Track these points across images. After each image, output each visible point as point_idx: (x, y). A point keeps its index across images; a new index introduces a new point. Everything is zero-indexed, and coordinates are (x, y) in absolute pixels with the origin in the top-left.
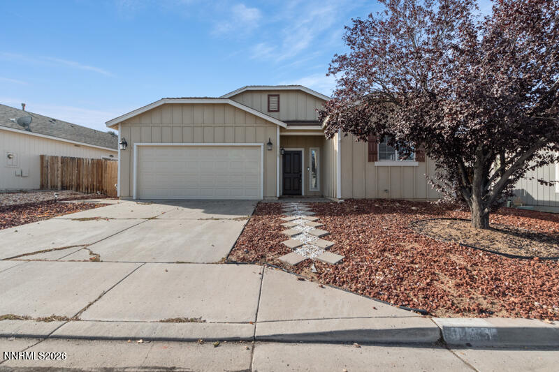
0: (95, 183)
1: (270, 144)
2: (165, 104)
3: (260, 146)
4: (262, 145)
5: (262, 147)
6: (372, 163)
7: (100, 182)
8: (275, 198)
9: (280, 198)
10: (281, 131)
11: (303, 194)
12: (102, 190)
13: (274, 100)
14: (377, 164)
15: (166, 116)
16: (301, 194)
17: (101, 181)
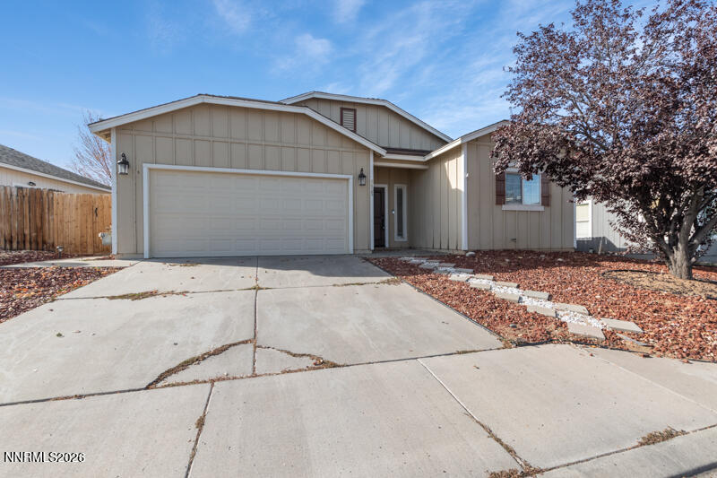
0: (27, 232)
1: (362, 176)
2: (203, 104)
3: (348, 180)
4: (351, 177)
5: (351, 181)
6: (499, 206)
7: (40, 229)
8: (368, 252)
9: (373, 251)
10: (375, 161)
11: (387, 245)
12: (44, 242)
13: (348, 116)
14: (504, 207)
15: (202, 123)
16: (384, 246)
17: (42, 228)
